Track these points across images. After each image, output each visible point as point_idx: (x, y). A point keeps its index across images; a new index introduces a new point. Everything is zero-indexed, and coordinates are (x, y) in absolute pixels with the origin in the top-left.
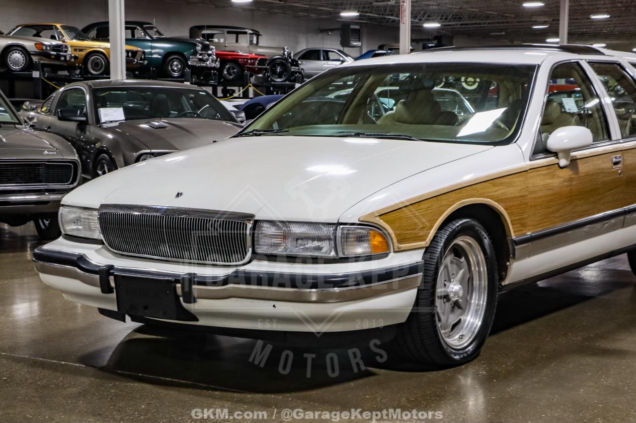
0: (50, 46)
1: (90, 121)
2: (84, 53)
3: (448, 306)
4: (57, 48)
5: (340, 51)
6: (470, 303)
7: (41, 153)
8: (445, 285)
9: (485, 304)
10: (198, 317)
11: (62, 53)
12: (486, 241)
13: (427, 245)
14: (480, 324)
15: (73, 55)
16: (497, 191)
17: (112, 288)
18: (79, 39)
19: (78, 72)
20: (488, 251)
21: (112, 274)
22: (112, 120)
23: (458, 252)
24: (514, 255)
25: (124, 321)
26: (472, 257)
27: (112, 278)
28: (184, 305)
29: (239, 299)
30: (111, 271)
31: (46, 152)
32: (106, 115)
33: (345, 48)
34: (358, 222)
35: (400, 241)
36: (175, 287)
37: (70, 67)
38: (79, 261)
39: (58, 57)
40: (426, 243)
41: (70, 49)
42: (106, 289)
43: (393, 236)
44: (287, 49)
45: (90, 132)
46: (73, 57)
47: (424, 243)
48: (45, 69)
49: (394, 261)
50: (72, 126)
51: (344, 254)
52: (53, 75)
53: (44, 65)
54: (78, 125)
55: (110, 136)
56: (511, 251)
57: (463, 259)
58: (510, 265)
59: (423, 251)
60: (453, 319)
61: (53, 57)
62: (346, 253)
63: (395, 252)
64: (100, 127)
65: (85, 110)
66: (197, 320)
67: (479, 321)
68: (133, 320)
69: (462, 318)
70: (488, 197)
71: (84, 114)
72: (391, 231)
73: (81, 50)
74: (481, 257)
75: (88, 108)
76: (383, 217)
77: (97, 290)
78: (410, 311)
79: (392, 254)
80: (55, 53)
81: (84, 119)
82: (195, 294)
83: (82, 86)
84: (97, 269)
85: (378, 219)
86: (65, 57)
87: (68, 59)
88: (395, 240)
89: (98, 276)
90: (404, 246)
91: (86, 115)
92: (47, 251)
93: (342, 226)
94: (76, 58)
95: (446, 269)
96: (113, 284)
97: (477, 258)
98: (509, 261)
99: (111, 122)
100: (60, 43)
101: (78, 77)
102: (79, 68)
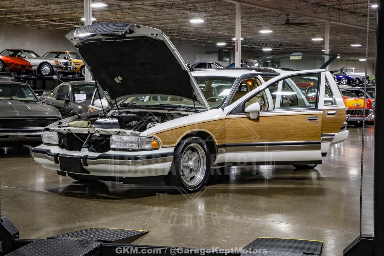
0: (62, 63)
1: (70, 100)
2: (80, 66)
3: (188, 170)
4: (66, 64)
5: (217, 63)
6: (200, 170)
7: (45, 114)
8: (187, 162)
9: (205, 170)
10: (90, 172)
11: (68, 66)
12: (205, 146)
13: (176, 146)
14: (202, 178)
15: (74, 67)
16: (209, 126)
17: (59, 161)
18: (78, 59)
19: (77, 75)
20: (206, 150)
21: (59, 156)
22: (80, 99)
23: (193, 150)
24: (218, 152)
25: (66, 176)
26: (199, 151)
27: (58, 157)
28: (84, 167)
29: (103, 164)
30: (58, 155)
31: (47, 114)
32: (78, 97)
33: (221, 62)
34: (147, 136)
35: (164, 144)
36: (80, 160)
37: (73, 73)
38: (47, 152)
39: (66, 68)
40: (176, 144)
41: (73, 64)
42: (57, 162)
43: (161, 142)
44: (187, 63)
45: (71, 105)
46: (74, 68)
47: (174, 145)
48: (60, 74)
49: (161, 151)
50: (63, 102)
51: (141, 147)
52: (63, 77)
53: (59, 73)
54: (66, 102)
55: (80, 107)
56: (217, 151)
57: (196, 153)
58: (217, 156)
59: (174, 148)
60: (191, 175)
61: (64, 68)
62: (142, 148)
63: (162, 148)
64: (75, 102)
65: (69, 95)
66: (89, 173)
67: (202, 177)
68: (69, 176)
69: (195, 176)
70: (204, 129)
71: (68, 97)
72: (160, 140)
73: (79, 64)
74: (203, 151)
75: (70, 95)
76: (157, 134)
77: (53, 163)
78: (169, 171)
79: (160, 149)
80: (65, 66)
81: (68, 99)
82: (88, 163)
83: (68, 84)
84: (53, 154)
85: (155, 135)
86: (70, 68)
87: (71, 69)
88: (162, 143)
89: (53, 157)
90: (165, 146)
91: (69, 97)
92: (37, 149)
93: (140, 138)
94: (76, 68)
95: (187, 156)
96: (59, 160)
97: (202, 152)
98: (216, 154)
99: (80, 100)
100: (68, 61)
101: (77, 78)
102: (78, 73)
